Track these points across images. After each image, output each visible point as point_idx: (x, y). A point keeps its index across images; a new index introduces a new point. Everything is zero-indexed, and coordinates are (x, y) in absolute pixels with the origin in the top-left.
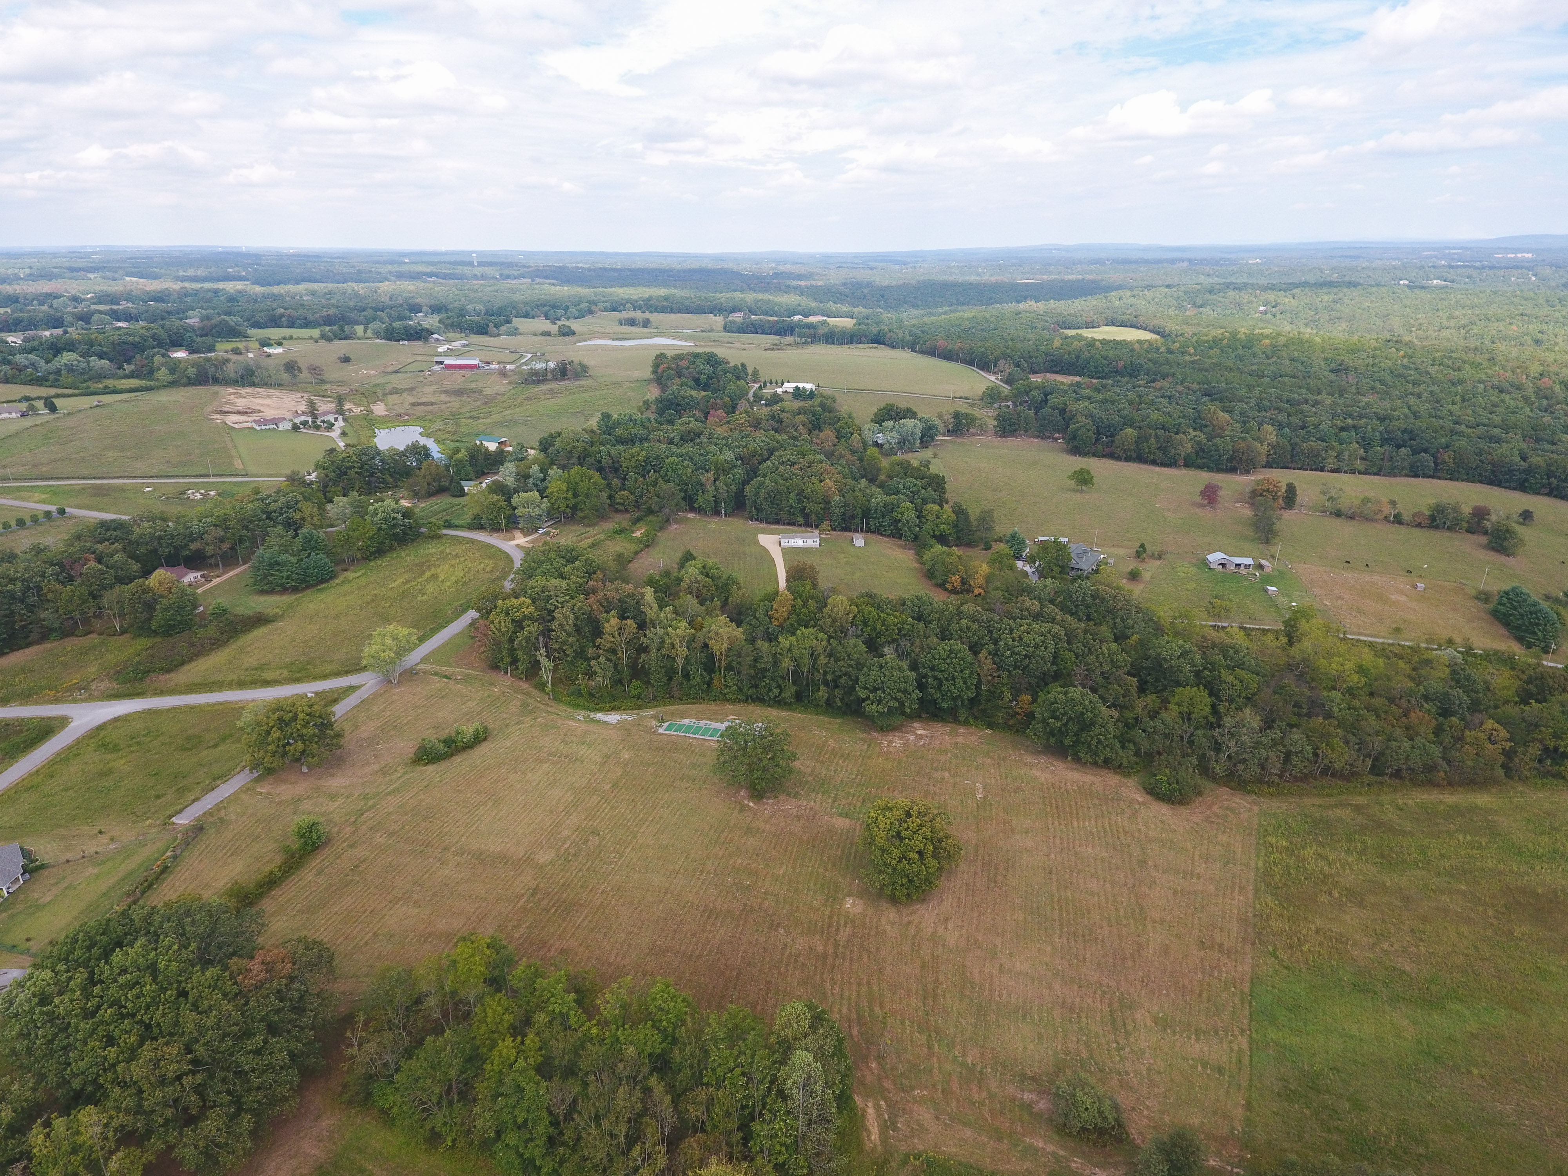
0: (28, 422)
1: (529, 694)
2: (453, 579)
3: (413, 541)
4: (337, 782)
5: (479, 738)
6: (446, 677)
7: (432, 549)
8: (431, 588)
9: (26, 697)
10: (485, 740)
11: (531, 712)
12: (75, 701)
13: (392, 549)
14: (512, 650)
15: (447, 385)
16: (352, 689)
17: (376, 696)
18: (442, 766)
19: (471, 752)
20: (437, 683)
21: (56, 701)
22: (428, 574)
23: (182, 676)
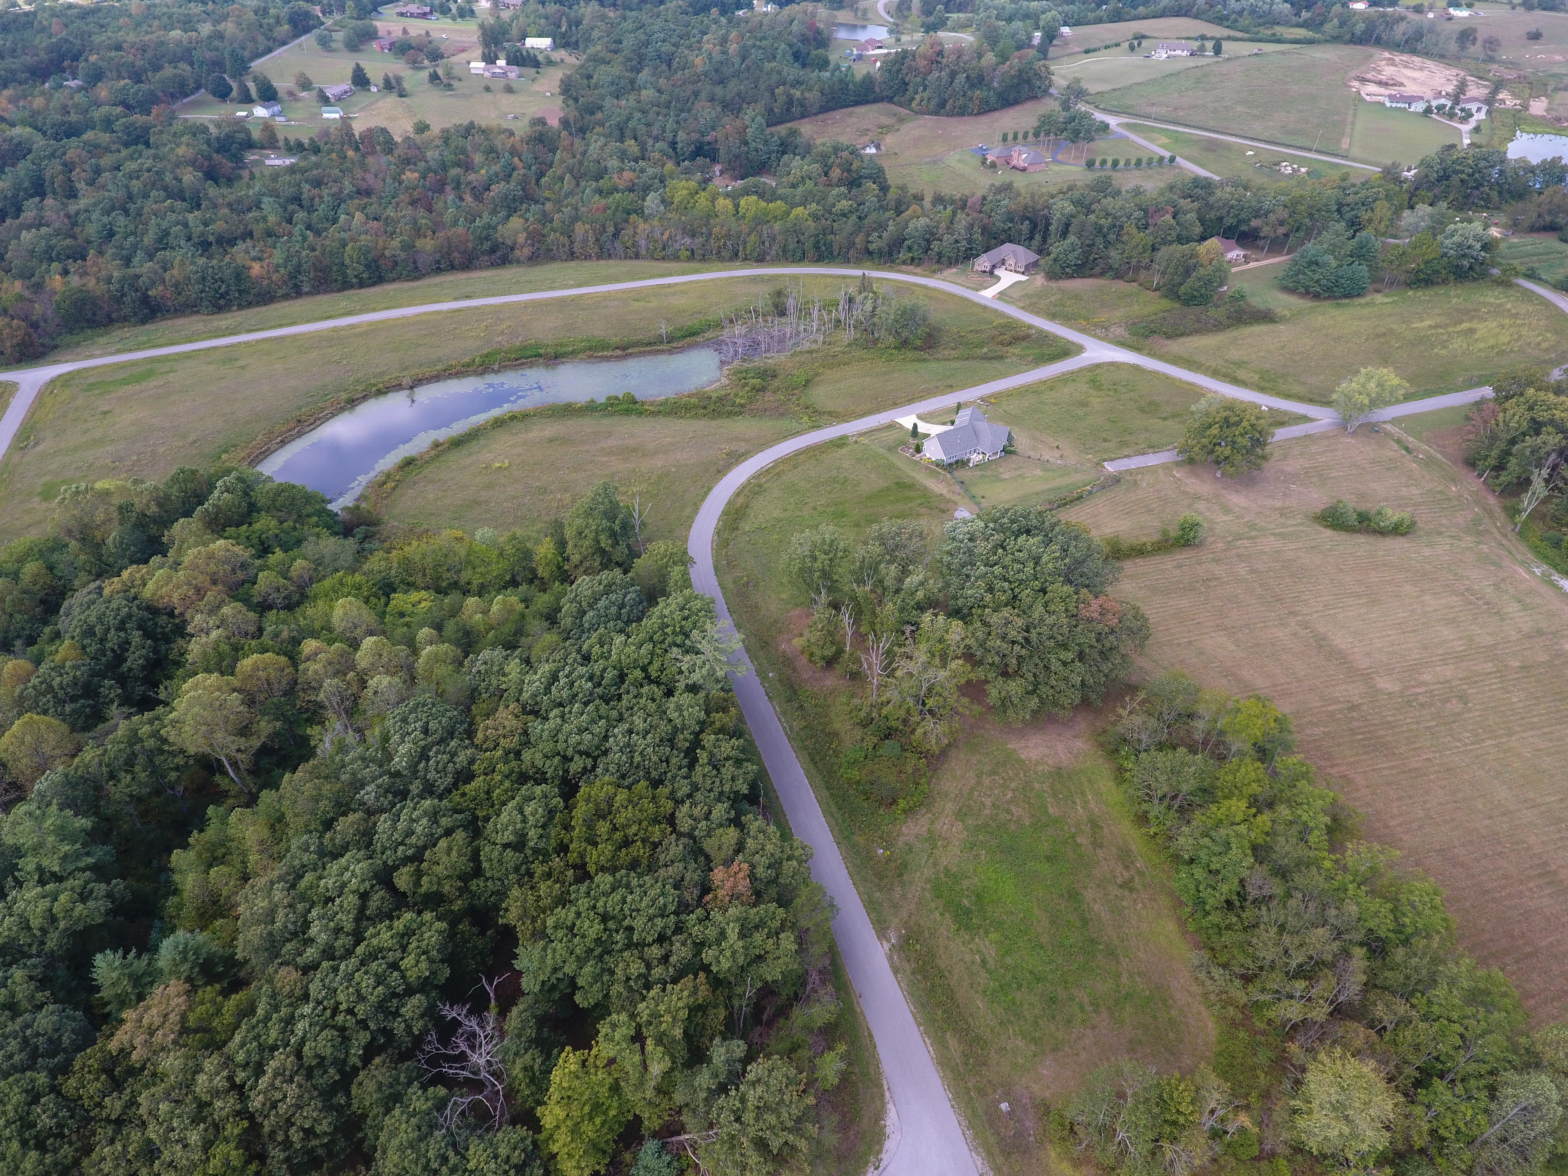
1: (1490, 513)
2: (1492, 342)
3: (1475, 279)
4: (1238, 500)
5: (1398, 530)
6: (1407, 449)
7: (1492, 297)
8: (1457, 344)
9: (1067, 319)
10: (1403, 535)
11: (1479, 534)
12: (1095, 336)
13: (1445, 282)
14: (1507, 453)
16: (1302, 420)
17: (1323, 437)
18: (1340, 536)
19: (1379, 538)
20: (1392, 452)
21: (1083, 330)
22: (1465, 326)
23: (1176, 346)
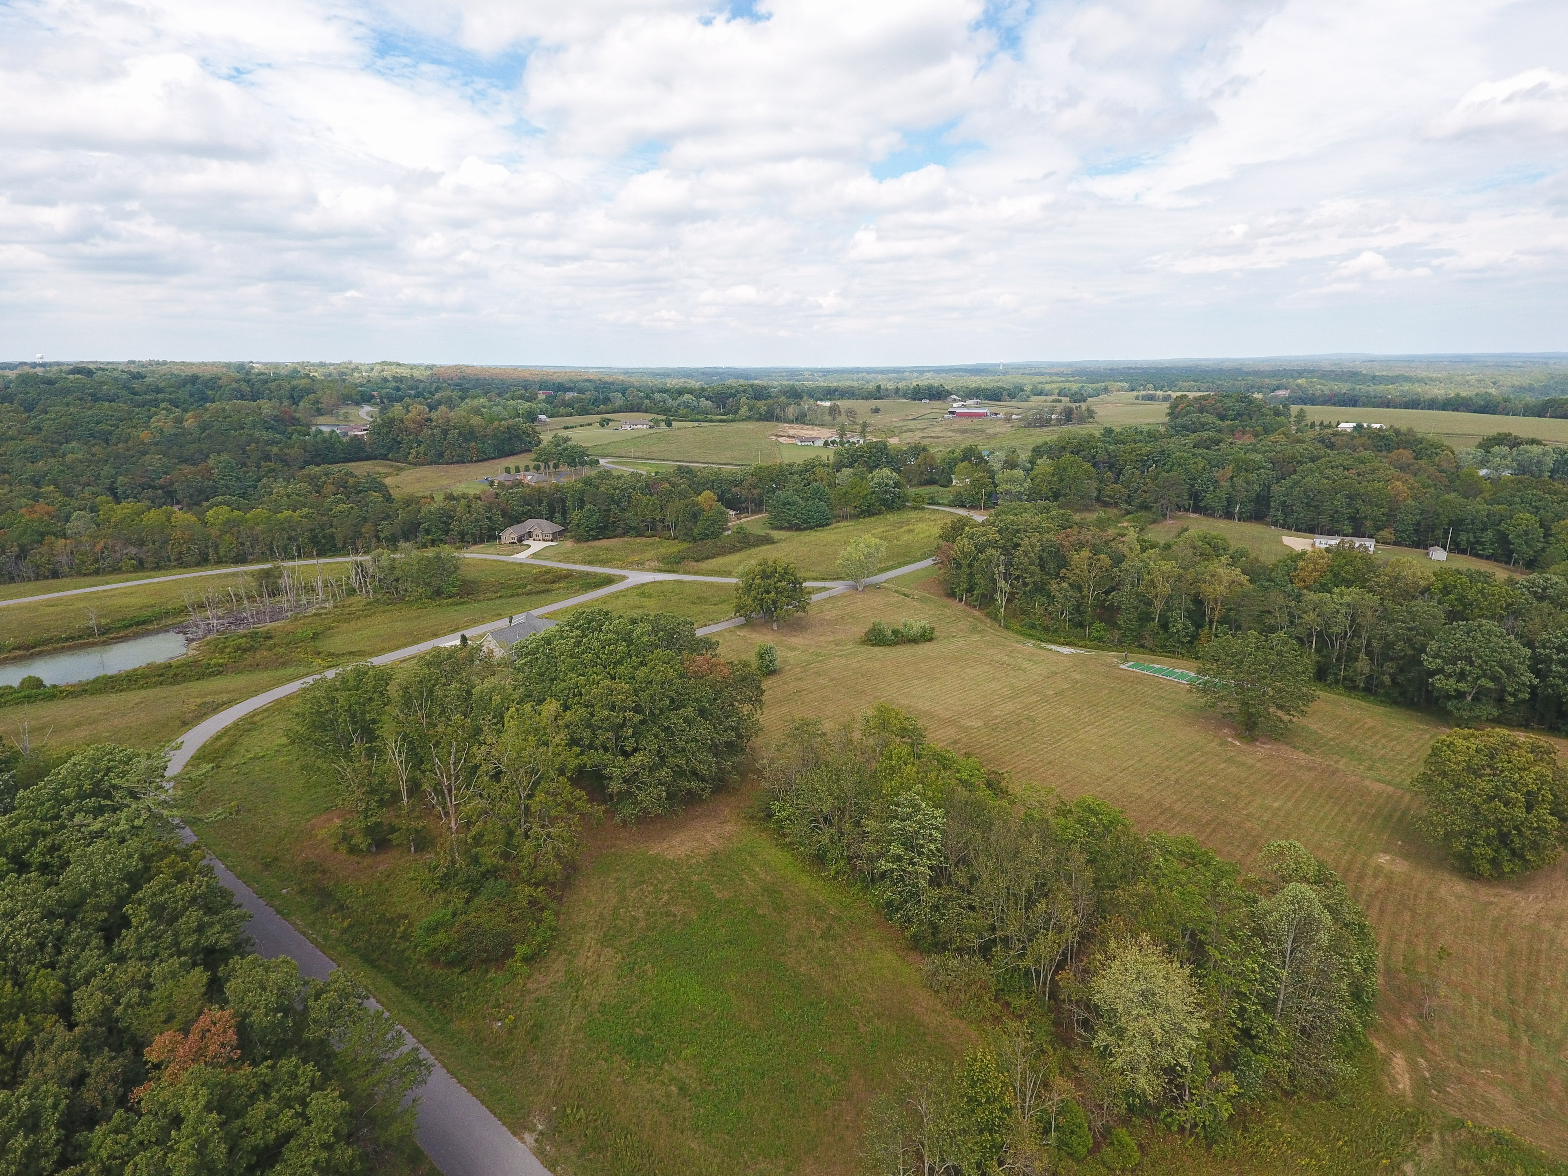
0: (652, 431)
1: (981, 621)
2: (927, 534)
3: (899, 509)
4: (796, 640)
5: (926, 637)
6: (904, 595)
7: (914, 514)
8: (905, 537)
9: (604, 563)
10: (930, 640)
11: (980, 632)
12: (633, 569)
13: (880, 513)
14: (971, 575)
15: (955, 426)
16: (824, 589)
17: (842, 596)
18: (887, 649)
19: (915, 646)
20: (895, 598)
21: (622, 568)
22: (906, 528)
23: (705, 565)
